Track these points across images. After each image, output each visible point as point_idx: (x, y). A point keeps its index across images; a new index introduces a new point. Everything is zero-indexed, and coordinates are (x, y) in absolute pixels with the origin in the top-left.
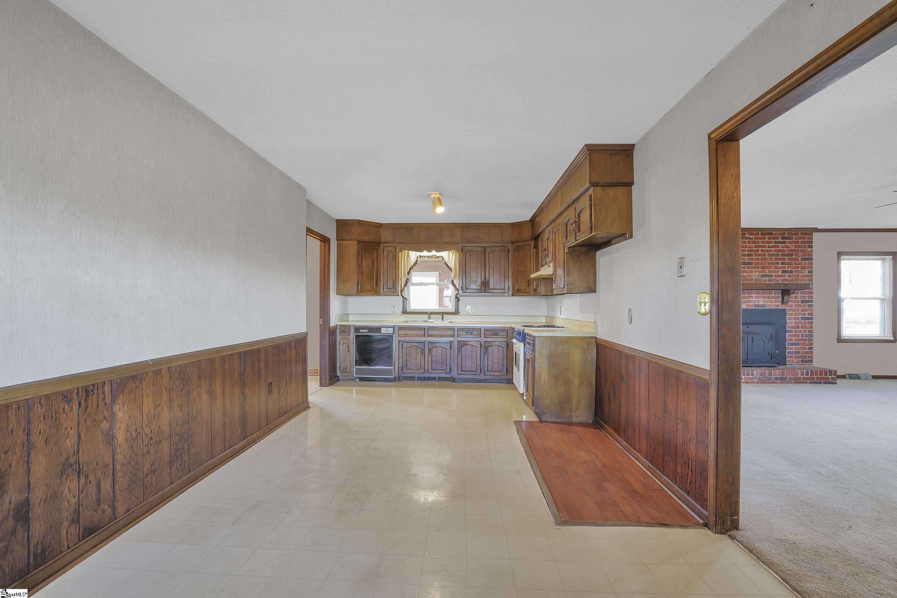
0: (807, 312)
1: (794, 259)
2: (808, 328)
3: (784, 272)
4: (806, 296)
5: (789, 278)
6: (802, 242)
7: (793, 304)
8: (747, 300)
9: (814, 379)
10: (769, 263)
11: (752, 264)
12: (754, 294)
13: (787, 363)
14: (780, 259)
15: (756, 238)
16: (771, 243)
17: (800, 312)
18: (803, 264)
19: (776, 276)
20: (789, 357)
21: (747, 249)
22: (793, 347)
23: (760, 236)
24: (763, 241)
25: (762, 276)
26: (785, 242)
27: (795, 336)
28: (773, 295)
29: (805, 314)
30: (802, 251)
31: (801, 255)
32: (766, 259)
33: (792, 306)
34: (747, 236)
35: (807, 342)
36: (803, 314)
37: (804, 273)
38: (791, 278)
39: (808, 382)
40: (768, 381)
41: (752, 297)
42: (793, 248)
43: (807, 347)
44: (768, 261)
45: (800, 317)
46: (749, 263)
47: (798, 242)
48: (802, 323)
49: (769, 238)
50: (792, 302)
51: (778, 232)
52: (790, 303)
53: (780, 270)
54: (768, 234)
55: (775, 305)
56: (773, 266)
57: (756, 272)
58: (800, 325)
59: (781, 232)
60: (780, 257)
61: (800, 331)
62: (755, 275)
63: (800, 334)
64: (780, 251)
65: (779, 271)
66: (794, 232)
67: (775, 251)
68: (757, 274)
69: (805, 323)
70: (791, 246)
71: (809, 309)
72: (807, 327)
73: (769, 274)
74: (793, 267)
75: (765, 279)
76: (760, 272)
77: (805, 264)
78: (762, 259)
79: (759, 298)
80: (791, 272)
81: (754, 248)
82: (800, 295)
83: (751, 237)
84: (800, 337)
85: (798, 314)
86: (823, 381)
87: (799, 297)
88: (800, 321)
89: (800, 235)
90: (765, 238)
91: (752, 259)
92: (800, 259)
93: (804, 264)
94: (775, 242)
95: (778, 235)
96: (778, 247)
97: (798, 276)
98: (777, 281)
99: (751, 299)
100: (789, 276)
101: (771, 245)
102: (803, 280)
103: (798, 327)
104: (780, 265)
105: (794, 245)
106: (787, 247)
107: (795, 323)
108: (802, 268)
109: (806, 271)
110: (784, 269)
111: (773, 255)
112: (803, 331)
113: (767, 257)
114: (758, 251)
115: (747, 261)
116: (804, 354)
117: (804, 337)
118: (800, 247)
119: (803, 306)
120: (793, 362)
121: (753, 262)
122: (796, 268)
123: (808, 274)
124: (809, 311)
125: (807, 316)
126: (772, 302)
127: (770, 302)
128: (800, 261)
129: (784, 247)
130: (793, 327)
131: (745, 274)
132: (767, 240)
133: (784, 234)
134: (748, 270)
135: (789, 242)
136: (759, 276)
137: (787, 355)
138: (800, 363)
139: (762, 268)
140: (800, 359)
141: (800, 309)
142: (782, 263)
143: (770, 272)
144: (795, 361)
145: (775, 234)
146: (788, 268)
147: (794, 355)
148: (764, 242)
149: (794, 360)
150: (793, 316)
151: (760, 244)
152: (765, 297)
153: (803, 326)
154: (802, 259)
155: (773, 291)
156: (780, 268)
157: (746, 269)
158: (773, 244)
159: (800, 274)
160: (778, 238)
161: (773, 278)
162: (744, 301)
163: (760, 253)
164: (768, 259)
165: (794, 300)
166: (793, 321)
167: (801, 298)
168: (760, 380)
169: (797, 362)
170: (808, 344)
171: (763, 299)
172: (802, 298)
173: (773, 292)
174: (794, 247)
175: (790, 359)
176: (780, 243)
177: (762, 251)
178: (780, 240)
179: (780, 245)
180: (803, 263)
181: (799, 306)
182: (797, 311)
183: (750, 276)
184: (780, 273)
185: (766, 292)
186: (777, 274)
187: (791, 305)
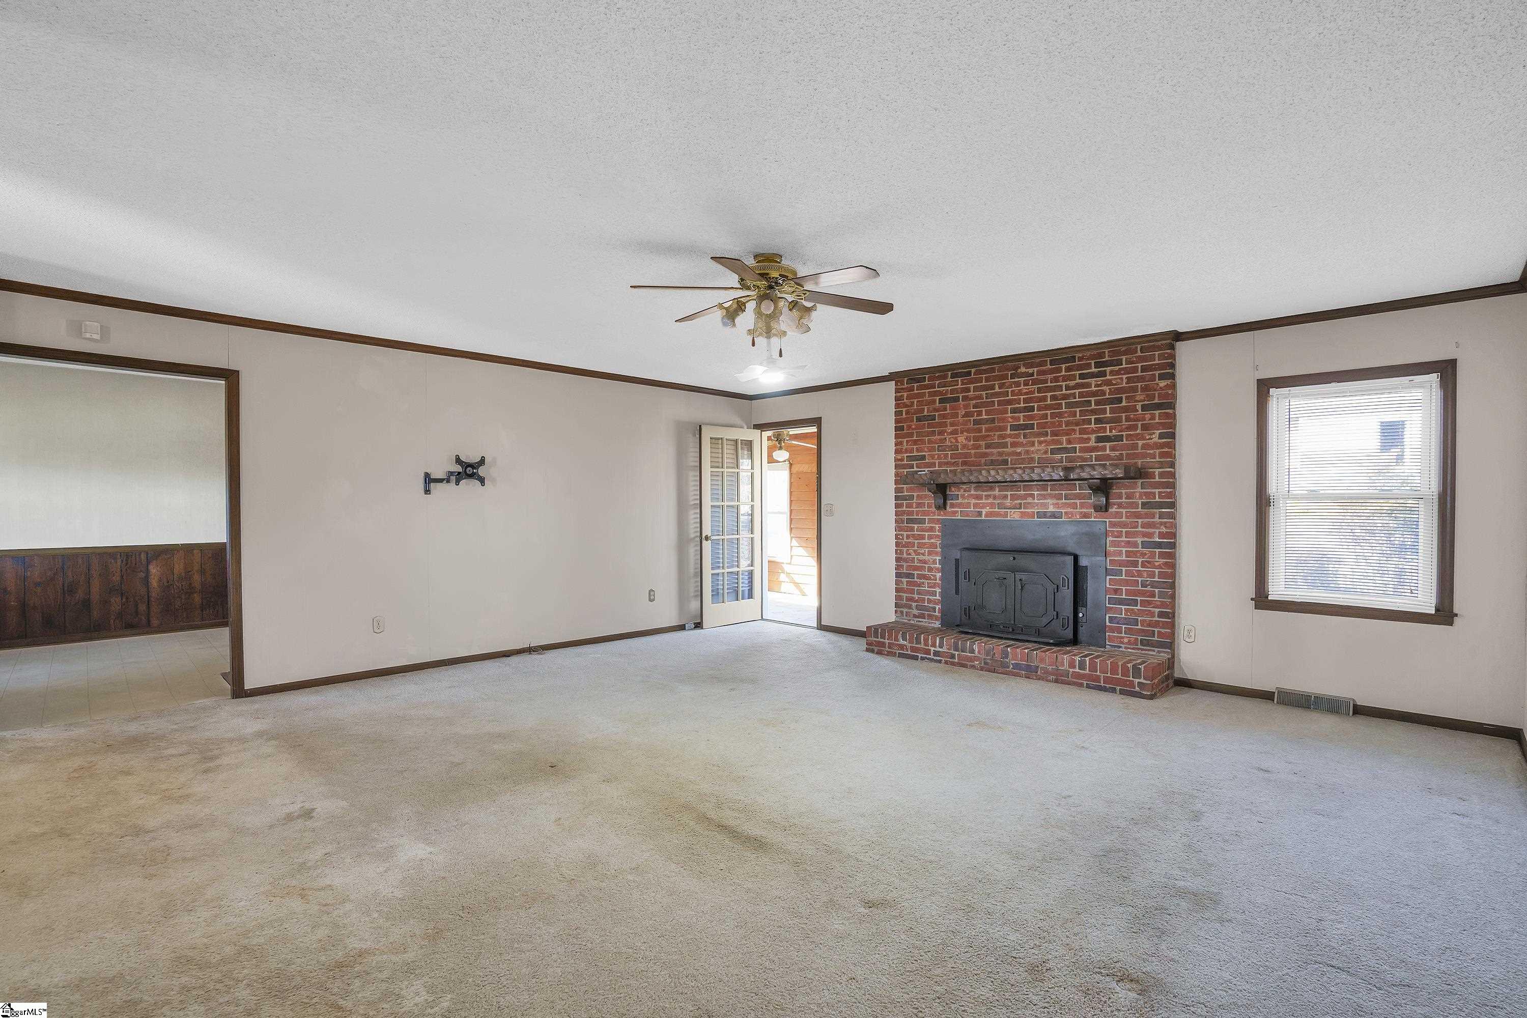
0: (1157, 531)
1: (1126, 409)
2: (1159, 567)
3: (1099, 439)
4: (1154, 493)
5: (1113, 454)
6: (1144, 369)
7: (1124, 511)
8: (1023, 502)
9: (1097, 679)
10: (1067, 424)
11: (1031, 427)
12: (1036, 490)
13: (1107, 643)
14: (1093, 412)
15: (1039, 373)
16: (1073, 378)
17: (1140, 529)
18: (1147, 419)
19: (1083, 450)
20: (1112, 630)
21: (1022, 397)
22: (1123, 607)
23: (1049, 366)
24: (1054, 377)
25: (1053, 452)
26: (1103, 374)
27: (1127, 583)
28: (1078, 491)
29: (1150, 535)
30: (1144, 389)
31: (1142, 398)
32: (1060, 415)
33: (1119, 515)
34: (1023, 370)
35: (1156, 599)
36: (1145, 535)
37: (1148, 439)
38: (1117, 453)
39: (1085, 685)
40: (1001, 670)
41: (1032, 496)
42: (1124, 385)
43: (1157, 610)
44: (1066, 417)
45: (1139, 540)
46: (1025, 427)
47: (1135, 370)
48: (1143, 555)
49: (1068, 369)
50: (1120, 506)
51: (1088, 354)
52: (1113, 509)
53: (1093, 437)
54: (1066, 360)
55: (1081, 513)
56: (1077, 428)
57: (1040, 443)
58: (1140, 560)
59: (1095, 352)
60: (1093, 406)
61: (1140, 574)
62: (1038, 450)
63: (1140, 579)
64: (1094, 394)
65: (1089, 439)
66: (1123, 349)
67: (1081, 395)
68: (1043, 447)
69: (1153, 555)
70: (1119, 380)
71: (1161, 524)
72: (1157, 564)
73: (1068, 446)
74: (1123, 427)
75: (1058, 456)
76: (1048, 443)
77: (1153, 418)
78: (1053, 416)
79: (1045, 499)
80: (1119, 438)
81: (1037, 395)
82: (1139, 490)
83: (1030, 371)
84: (1140, 588)
85: (1135, 534)
86: (1118, 688)
87: (1138, 495)
88: (1140, 549)
89: (1139, 353)
90: (1060, 370)
91: (1031, 418)
92: (1139, 407)
93: (1150, 419)
94: (1082, 376)
95: (1088, 359)
96: (1089, 385)
97: (1135, 447)
98: (1085, 460)
99: (1030, 500)
100: (1113, 449)
101: (1072, 383)
102: (1144, 456)
103: (1135, 564)
104: (1093, 426)
105: (1124, 377)
106: (1108, 383)
107: (1128, 554)
108: (1145, 427)
109: (1154, 433)
110: (1101, 433)
111: (1077, 404)
112: (1145, 574)
113: (1064, 410)
114: (1044, 399)
115: (1022, 422)
116: (1149, 625)
117: (1149, 588)
118: (1142, 379)
119: (1147, 516)
120: (1122, 643)
121: (1035, 422)
122: (1129, 428)
123: (1160, 441)
124: (1162, 527)
125: (1157, 540)
126: (1074, 506)
127: (1069, 505)
128: (1140, 412)
129: (1101, 384)
130: (1121, 563)
131: (1019, 450)
132: (1063, 373)
133: (1101, 355)
134: (1025, 441)
135: (1112, 373)
136: (1046, 452)
137: (1108, 624)
138: (1140, 647)
139: (1054, 434)
140: (1139, 638)
141: (1140, 524)
142: (1098, 421)
143: (1069, 442)
144: (1126, 640)
145: (1080, 359)
146: (1111, 431)
147: (1124, 626)
148: (1056, 379)
149: (1123, 638)
150: (1124, 539)
151: (1049, 384)
152: (1059, 497)
153: (1146, 561)
154: (1144, 408)
155: (1077, 482)
156: (1093, 431)
157: (1022, 439)
158: (1078, 381)
159: (1140, 443)
160: (1088, 366)
161: (1078, 454)
162: (1016, 504)
163: (1049, 402)
164: (1066, 415)
165: (1125, 502)
166: (1124, 550)
167: (1141, 498)
168: (986, 663)
169: (1129, 643)
170: (1159, 603)
171: (1055, 501)
172: (1144, 498)
173: (1077, 486)
174: (1125, 381)
175: (1115, 634)
176: (1093, 375)
177: (1054, 398)
178: (1093, 370)
179: (1093, 381)
180: (1148, 416)
181: (1138, 515)
182: (1132, 528)
183: (1027, 452)
184: (1092, 443)
185: (1062, 485)
186: (1085, 445)
187: (1117, 512)
